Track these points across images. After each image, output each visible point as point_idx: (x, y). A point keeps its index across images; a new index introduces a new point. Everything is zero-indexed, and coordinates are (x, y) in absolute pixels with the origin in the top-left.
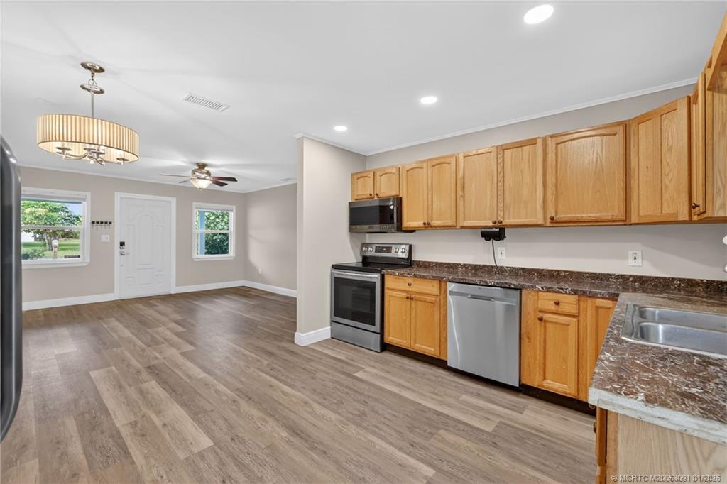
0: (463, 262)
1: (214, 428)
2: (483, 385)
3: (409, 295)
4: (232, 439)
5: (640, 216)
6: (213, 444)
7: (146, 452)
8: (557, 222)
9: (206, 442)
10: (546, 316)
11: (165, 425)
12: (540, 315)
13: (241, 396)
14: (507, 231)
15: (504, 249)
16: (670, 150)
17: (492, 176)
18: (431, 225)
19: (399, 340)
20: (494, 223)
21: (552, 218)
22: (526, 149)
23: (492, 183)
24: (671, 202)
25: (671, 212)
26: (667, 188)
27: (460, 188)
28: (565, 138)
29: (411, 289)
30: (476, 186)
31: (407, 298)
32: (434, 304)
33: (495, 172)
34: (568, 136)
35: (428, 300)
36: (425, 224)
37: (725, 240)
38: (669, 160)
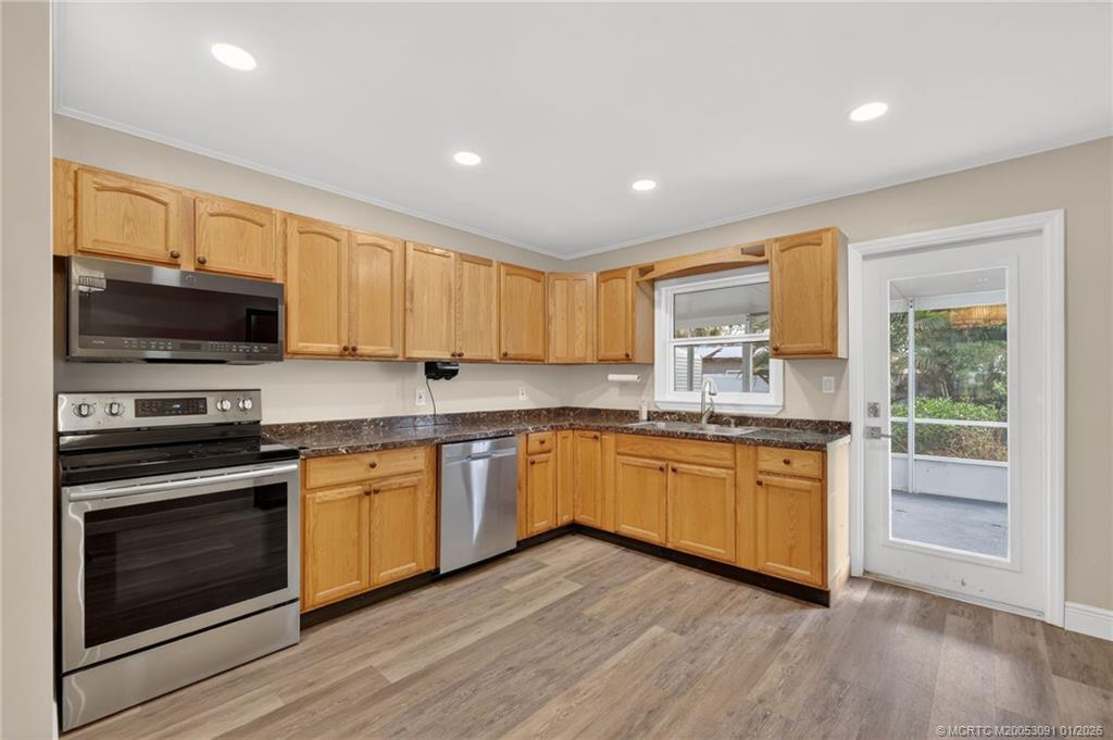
0: (369, 416)
2: (474, 574)
3: (367, 488)
5: (557, 358)
8: (511, 359)
10: (535, 458)
12: (530, 458)
14: (461, 367)
15: (423, 391)
16: (580, 309)
17: (450, 290)
18: (358, 352)
19: (343, 587)
20: (453, 355)
21: (505, 355)
22: (482, 268)
23: (450, 301)
24: (581, 351)
25: (582, 355)
26: (577, 336)
27: (408, 296)
28: (512, 271)
29: (374, 473)
30: (429, 300)
31: (368, 494)
32: (415, 486)
33: (453, 287)
34: (514, 270)
35: (405, 485)
36: (345, 349)
37: (612, 377)
38: (580, 316)
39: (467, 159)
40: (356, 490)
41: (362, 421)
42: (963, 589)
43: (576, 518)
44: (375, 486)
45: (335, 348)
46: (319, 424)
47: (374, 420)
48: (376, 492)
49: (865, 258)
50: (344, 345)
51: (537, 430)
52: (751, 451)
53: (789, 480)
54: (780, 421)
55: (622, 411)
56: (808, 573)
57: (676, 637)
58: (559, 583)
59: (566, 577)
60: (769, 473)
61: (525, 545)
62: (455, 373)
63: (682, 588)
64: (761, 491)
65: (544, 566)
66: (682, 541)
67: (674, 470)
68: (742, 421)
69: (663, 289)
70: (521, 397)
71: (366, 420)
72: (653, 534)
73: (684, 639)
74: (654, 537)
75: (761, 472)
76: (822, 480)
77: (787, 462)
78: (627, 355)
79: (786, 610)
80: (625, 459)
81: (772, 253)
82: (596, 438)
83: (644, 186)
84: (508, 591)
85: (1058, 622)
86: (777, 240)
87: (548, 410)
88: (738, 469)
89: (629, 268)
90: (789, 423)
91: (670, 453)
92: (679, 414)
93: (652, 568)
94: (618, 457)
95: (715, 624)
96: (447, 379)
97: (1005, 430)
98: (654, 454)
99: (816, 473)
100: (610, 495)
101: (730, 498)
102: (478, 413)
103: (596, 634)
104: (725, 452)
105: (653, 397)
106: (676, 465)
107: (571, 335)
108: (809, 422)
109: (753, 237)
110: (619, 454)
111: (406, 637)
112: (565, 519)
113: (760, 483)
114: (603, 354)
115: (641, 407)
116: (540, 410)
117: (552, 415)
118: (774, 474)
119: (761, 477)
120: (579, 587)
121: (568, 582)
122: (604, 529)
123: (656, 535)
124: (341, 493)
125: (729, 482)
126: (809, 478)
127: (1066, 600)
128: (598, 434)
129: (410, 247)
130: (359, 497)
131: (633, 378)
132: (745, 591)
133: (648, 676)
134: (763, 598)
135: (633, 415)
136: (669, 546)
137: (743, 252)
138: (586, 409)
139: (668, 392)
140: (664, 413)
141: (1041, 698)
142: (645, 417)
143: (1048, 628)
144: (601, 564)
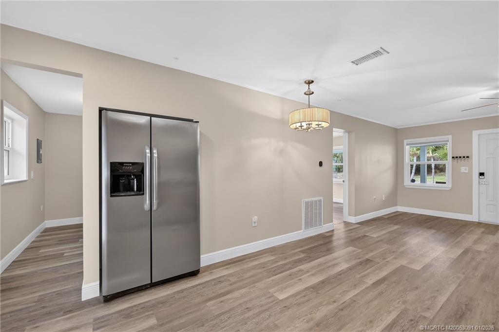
1: (298, 297)
13: (344, 305)
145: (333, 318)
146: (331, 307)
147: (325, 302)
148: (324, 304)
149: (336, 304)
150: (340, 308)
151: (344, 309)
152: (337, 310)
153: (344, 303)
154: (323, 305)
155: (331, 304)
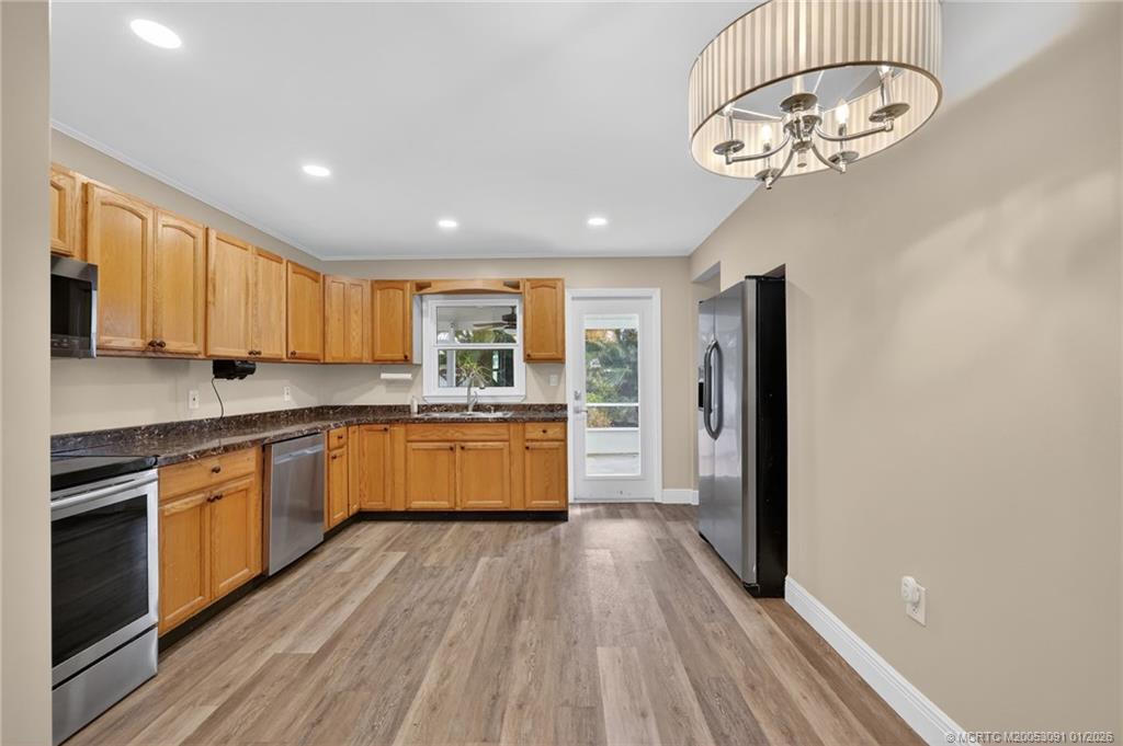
1: (583, 670)
3: (209, 495)
4: (575, 643)
6: (599, 649)
7: (672, 678)
8: (296, 358)
9: (603, 654)
11: (644, 715)
12: (333, 453)
13: (499, 712)
14: (258, 365)
15: (197, 392)
16: (356, 312)
17: (247, 284)
18: (167, 347)
19: (188, 605)
20: (250, 353)
21: (293, 353)
22: (274, 263)
23: (247, 295)
24: (357, 350)
25: (358, 356)
26: (354, 338)
27: (210, 287)
28: (299, 270)
29: (216, 478)
30: (228, 292)
31: (209, 500)
32: (246, 490)
33: (250, 282)
34: (299, 269)
35: (240, 488)
36: (151, 344)
37: (383, 376)
38: (355, 319)
39: (317, 171)
40: (200, 497)
41: (135, 429)
42: (622, 496)
43: (363, 506)
44: (216, 492)
45: (139, 343)
46: (85, 436)
47: (148, 428)
48: (218, 497)
49: (573, 299)
50: (149, 340)
51: (337, 426)
52: (520, 427)
53: (545, 443)
54: (524, 406)
55: (390, 407)
56: (557, 502)
57: (500, 559)
58: (384, 556)
59: (387, 550)
60: (532, 440)
61: (330, 535)
62: (252, 371)
63: (479, 534)
64: (528, 454)
65: (355, 550)
66: (470, 502)
67: (463, 448)
68: (498, 407)
69: (430, 302)
70: (286, 396)
71: (140, 428)
72: (442, 503)
73: (505, 558)
74: (443, 504)
75: (527, 440)
76: (564, 440)
77: (544, 432)
78: (406, 357)
79: (547, 529)
80: (415, 445)
81: (525, 288)
82: (386, 430)
83: (448, 224)
84: (343, 574)
85: (660, 501)
86: (528, 280)
87: (310, 409)
88: (512, 443)
89: (407, 281)
90: (530, 407)
91: (458, 436)
92: (446, 406)
93: (447, 529)
94: (409, 444)
95: (517, 546)
96: (241, 378)
97: (637, 408)
98: (444, 437)
99: (561, 436)
100: (400, 479)
101: (506, 461)
102: (251, 415)
103: (446, 574)
104: (502, 430)
105: (422, 392)
106: (463, 444)
107: (350, 338)
108: (543, 405)
109: (513, 276)
110: (409, 441)
111: (284, 628)
112: (354, 508)
113: (527, 448)
114: (379, 354)
115: (412, 402)
116: (303, 410)
117: (313, 415)
118: (537, 440)
119: (527, 444)
120: (404, 554)
121: (391, 553)
122: (393, 509)
123: (446, 503)
124: (187, 503)
125: (506, 452)
126: (557, 440)
127: (664, 487)
128: (387, 426)
129: (213, 235)
130: (201, 507)
131: (408, 376)
132: (519, 526)
133: (501, 581)
134: (531, 527)
135: (406, 409)
136: (458, 509)
137: (506, 284)
138: (348, 407)
139: (432, 388)
140: (433, 406)
141: (667, 531)
142: (416, 409)
143: (657, 504)
144: (406, 535)
145: (497, 671)
146: (516, 690)
147: (533, 692)
148: (533, 687)
149: (513, 702)
150: (500, 700)
151: (492, 702)
152: (502, 689)
153: (503, 717)
154: (530, 684)
155: (520, 695)
